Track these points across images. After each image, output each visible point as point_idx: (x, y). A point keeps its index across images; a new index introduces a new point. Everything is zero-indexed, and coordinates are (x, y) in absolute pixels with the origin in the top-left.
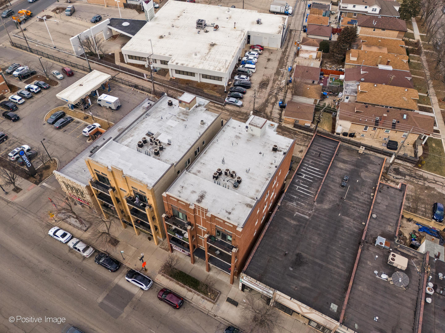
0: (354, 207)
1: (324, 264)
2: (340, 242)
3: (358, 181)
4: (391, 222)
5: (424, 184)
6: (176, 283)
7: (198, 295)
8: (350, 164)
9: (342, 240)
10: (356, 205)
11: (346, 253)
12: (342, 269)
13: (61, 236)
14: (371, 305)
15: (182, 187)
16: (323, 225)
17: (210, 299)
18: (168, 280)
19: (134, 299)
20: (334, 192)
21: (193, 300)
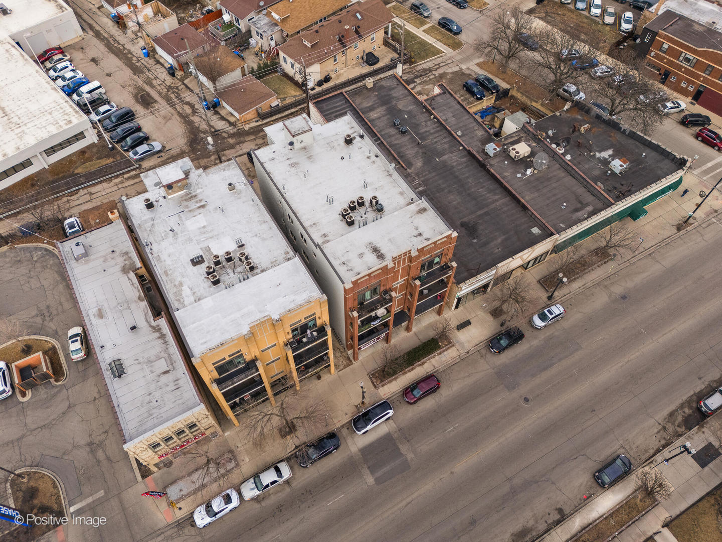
0: (436, 142)
1: (486, 210)
2: (470, 180)
3: (406, 116)
4: (474, 127)
5: (434, 75)
6: (404, 374)
7: (434, 357)
8: (378, 107)
9: (468, 177)
10: (435, 138)
11: (485, 184)
12: (500, 199)
13: (226, 504)
14: (548, 202)
15: (344, 264)
16: (440, 182)
17: (447, 347)
18: (394, 382)
19: (395, 436)
20: (405, 145)
21: (436, 366)
